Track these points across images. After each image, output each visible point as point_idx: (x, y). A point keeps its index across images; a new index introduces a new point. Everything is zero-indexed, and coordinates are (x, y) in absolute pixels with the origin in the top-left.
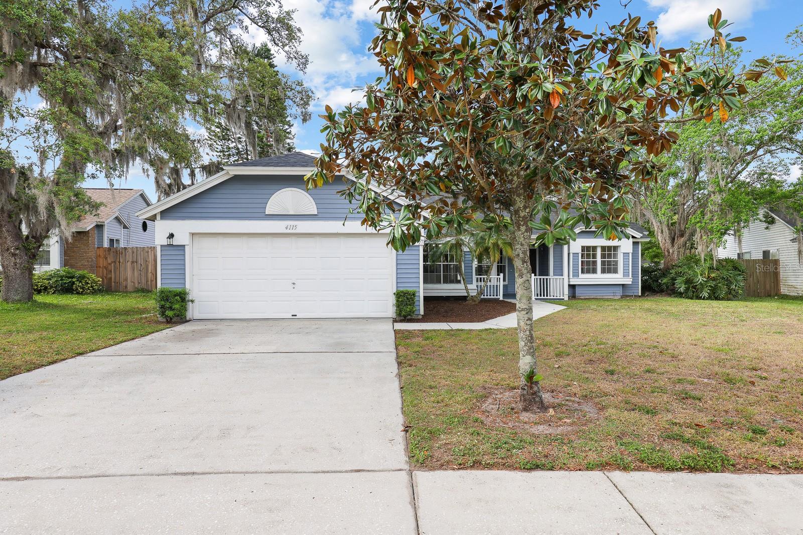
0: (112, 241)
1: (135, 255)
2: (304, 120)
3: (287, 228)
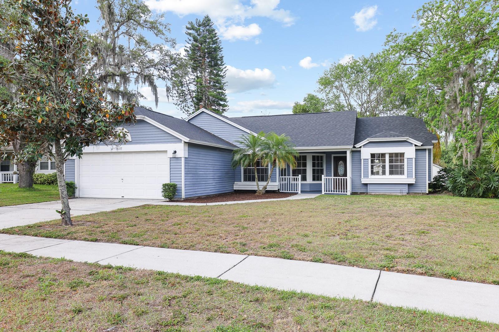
3: (117, 149)
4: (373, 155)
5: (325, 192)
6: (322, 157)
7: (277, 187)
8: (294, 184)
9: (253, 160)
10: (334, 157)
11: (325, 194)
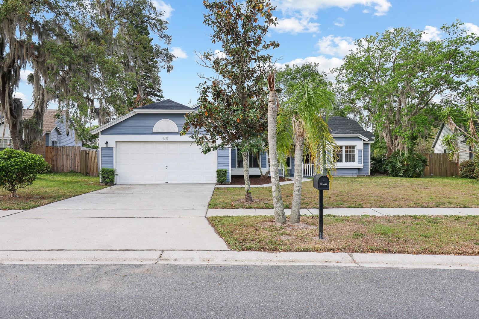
0: (53, 142)
1: (68, 151)
2: (169, 71)
3: (163, 139)
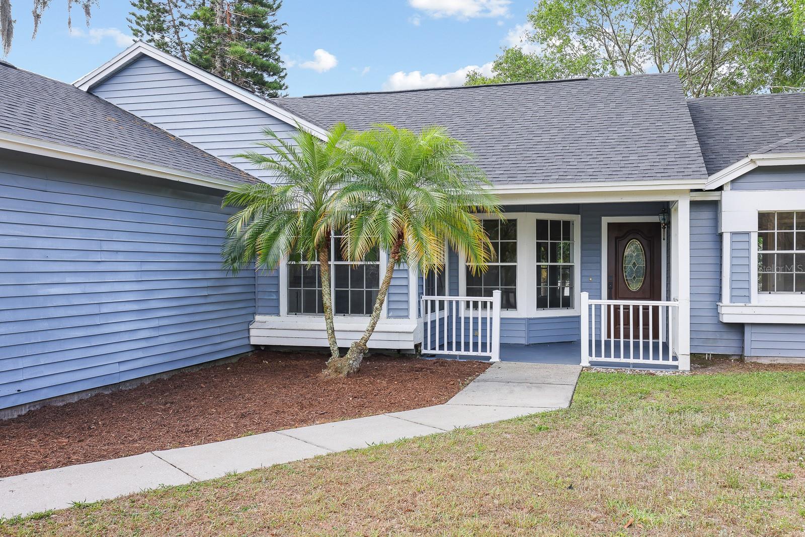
4: (764, 219)
5: (594, 359)
6: (567, 224)
7: (411, 337)
8: (475, 319)
9: (310, 229)
10: (609, 224)
11: (593, 364)
